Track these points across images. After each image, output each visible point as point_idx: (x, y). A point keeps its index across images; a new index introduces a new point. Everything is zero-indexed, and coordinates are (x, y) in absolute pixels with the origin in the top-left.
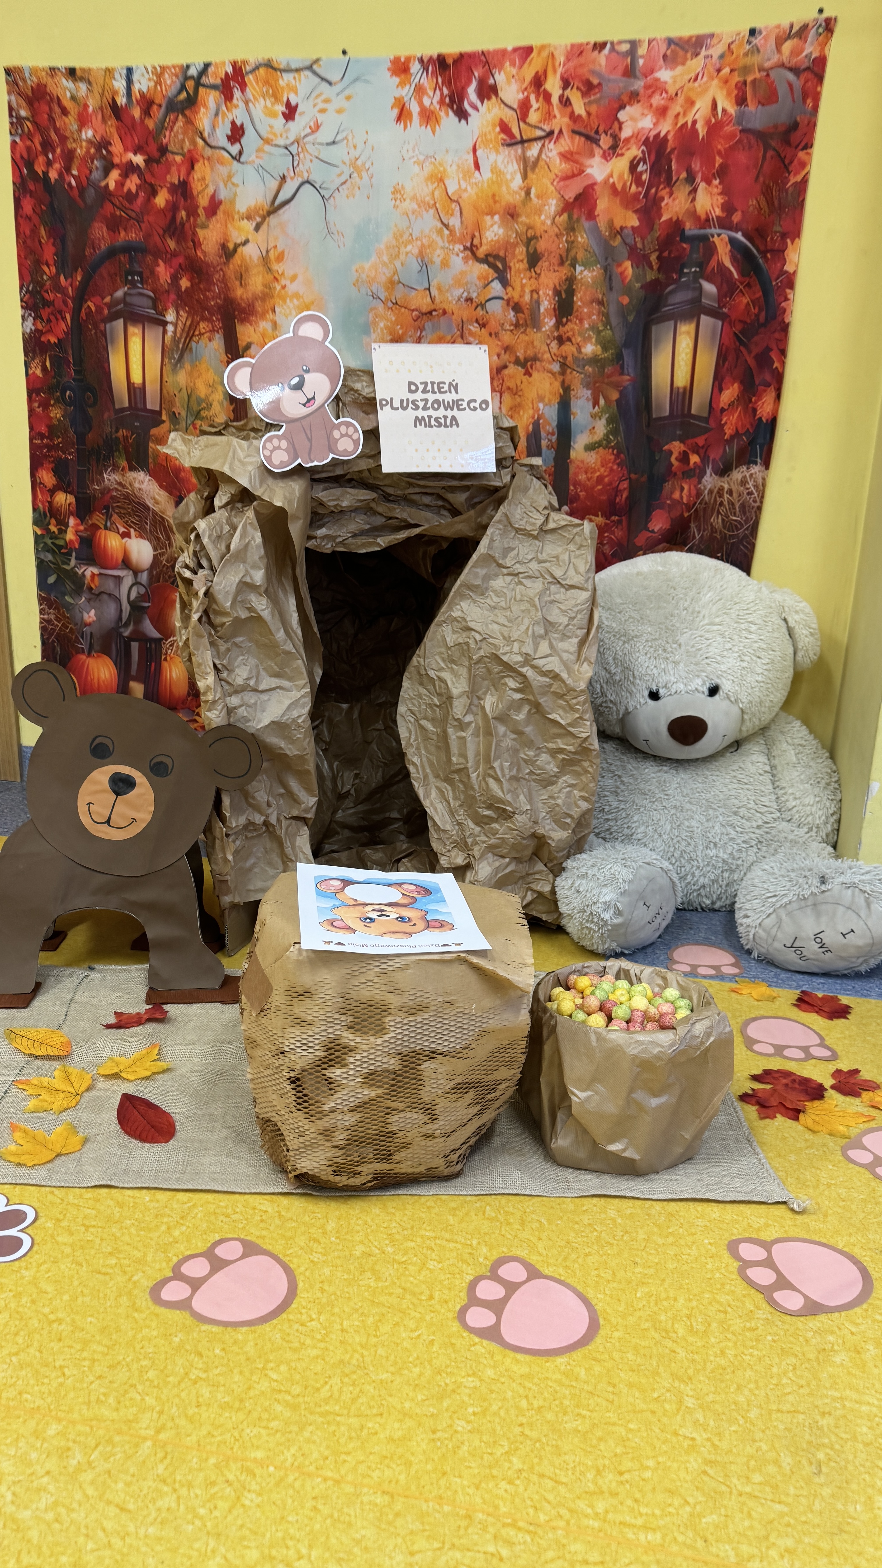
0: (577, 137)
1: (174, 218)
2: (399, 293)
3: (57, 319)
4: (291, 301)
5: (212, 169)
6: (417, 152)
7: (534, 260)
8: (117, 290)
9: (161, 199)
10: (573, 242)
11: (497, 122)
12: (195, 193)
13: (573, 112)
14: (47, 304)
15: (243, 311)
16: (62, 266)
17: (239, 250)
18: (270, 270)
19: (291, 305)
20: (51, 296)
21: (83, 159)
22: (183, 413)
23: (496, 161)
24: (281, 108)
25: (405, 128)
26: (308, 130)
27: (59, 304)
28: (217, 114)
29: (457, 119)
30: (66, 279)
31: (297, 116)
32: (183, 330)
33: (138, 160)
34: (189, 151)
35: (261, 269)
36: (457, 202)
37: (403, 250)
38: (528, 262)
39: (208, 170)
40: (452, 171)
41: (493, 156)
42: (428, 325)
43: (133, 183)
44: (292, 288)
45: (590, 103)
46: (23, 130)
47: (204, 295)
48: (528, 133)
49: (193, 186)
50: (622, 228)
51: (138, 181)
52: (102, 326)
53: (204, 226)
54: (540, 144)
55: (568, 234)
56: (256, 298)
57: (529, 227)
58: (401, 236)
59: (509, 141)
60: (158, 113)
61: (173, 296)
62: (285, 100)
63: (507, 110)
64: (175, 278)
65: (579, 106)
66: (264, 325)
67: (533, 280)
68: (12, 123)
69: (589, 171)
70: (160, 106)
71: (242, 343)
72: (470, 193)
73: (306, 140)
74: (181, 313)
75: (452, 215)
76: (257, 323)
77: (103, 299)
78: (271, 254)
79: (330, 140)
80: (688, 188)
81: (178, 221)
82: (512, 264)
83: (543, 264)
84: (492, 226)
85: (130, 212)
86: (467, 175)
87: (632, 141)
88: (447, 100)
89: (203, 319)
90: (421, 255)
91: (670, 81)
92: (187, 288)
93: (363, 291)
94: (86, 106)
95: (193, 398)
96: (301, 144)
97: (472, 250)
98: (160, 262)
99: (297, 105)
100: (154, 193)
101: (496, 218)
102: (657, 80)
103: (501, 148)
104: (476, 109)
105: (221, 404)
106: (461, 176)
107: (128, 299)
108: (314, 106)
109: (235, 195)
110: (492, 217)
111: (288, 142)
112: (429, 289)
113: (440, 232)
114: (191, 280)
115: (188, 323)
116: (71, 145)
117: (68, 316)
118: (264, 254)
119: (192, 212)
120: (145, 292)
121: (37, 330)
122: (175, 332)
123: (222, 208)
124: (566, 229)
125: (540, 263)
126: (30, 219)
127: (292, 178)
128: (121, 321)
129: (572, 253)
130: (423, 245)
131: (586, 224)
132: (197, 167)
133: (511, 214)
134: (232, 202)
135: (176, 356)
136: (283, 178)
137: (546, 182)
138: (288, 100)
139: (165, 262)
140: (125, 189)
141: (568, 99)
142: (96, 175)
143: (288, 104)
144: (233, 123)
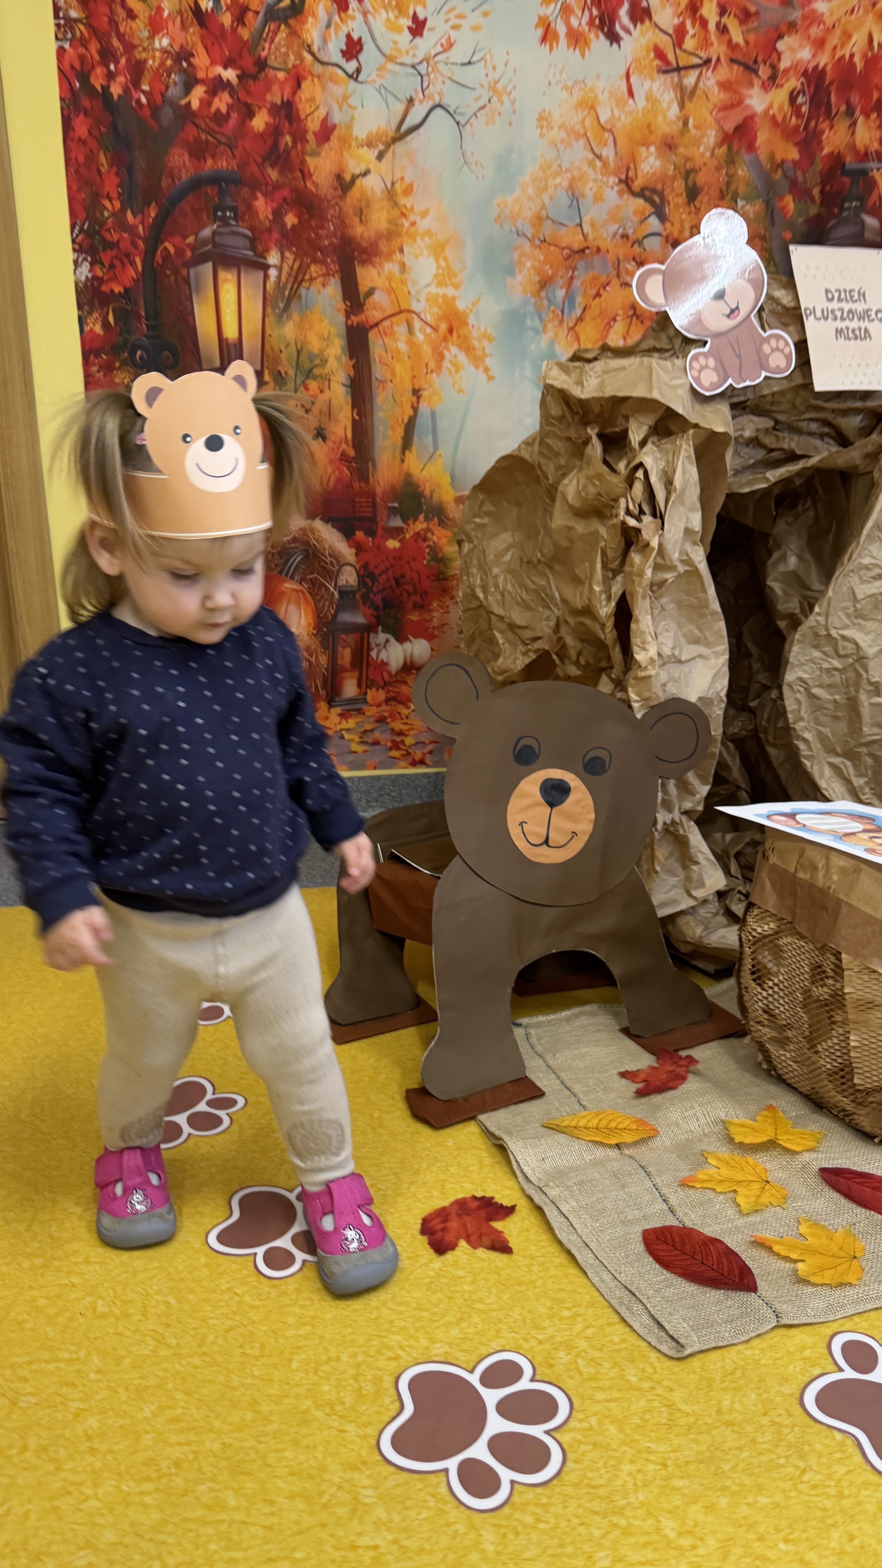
0: (736, 67)
1: (276, 143)
2: (547, 230)
3: (123, 264)
4: (422, 239)
5: (323, 88)
6: (564, 76)
7: (693, 193)
8: (203, 227)
9: (259, 122)
10: (733, 175)
11: (652, 47)
12: (303, 116)
13: (730, 41)
14: (108, 245)
15: (364, 251)
16: (128, 200)
17: (358, 182)
18: (396, 204)
19: (422, 245)
20: (115, 236)
21: (157, 74)
22: (291, 373)
23: (651, 89)
24: (407, 22)
25: (551, 49)
26: (440, 49)
27: (125, 245)
28: (328, 26)
29: (608, 43)
30: (135, 216)
31: (425, 32)
32: (289, 274)
33: (230, 75)
34: (294, 67)
35: (386, 203)
36: (610, 131)
37: (551, 182)
38: (687, 196)
39: (318, 89)
40: (603, 97)
41: (647, 84)
42: (581, 265)
43: (222, 102)
44: (424, 224)
45: (748, 31)
46: (73, 35)
47: (317, 234)
48: (684, 60)
49: (300, 107)
50: (783, 161)
51: (230, 101)
52: (184, 272)
53: (315, 154)
54: (696, 72)
55: (728, 167)
56: (379, 236)
57: (688, 159)
58: (549, 167)
59: (664, 68)
60: (254, 22)
61: (276, 235)
62: (411, 13)
63: (661, 35)
64: (278, 215)
65: (737, 35)
66: (391, 267)
67: (693, 215)
68: (58, 26)
69: (748, 101)
70: (257, 13)
71: (363, 289)
72: (624, 122)
73: (436, 59)
74: (287, 254)
75: (606, 144)
76: (381, 265)
77: (185, 237)
78: (398, 186)
79: (466, 60)
80: (848, 122)
81: (282, 148)
82: (670, 198)
83: (703, 198)
84: (647, 157)
85: (219, 137)
86: (620, 103)
87: (791, 72)
88: (597, 21)
89: (315, 261)
90: (571, 188)
91: (827, 14)
92: (293, 226)
93: (506, 227)
94: (159, 10)
95: (304, 354)
96: (431, 62)
97: (626, 183)
98: (259, 195)
99: (425, 20)
100: (251, 115)
101: (652, 149)
102: (814, 11)
103: (656, 75)
104: (629, 32)
105: (338, 359)
106: (614, 104)
107: (218, 239)
108: (447, 21)
109: (353, 118)
110: (648, 148)
111: (417, 60)
112: (580, 225)
113: (591, 164)
114: (299, 216)
115: (296, 266)
116: (139, 54)
117: (138, 261)
118: (389, 186)
119: (300, 136)
120: (240, 230)
121: (95, 278)
122: (279, 277)
123: (336, 133)
124: (726, 162)
125: (699, 197)
126: (84, 143)
127: (421, 102)
128: (209, 266)
129: (733, 187)
130: (573, 178)
131: (746, 157)
132: (304, 85)
133: (668, 145)
134: (349, 127)
135: (281, 305)
136: (411, 101)
137: (705, 112)
138: (415, 13)
139: (265, 195)
140: (213, 109)
141: (725, 27)
142: (173, 92)
143: (415, 17)
144: (349, 37)
